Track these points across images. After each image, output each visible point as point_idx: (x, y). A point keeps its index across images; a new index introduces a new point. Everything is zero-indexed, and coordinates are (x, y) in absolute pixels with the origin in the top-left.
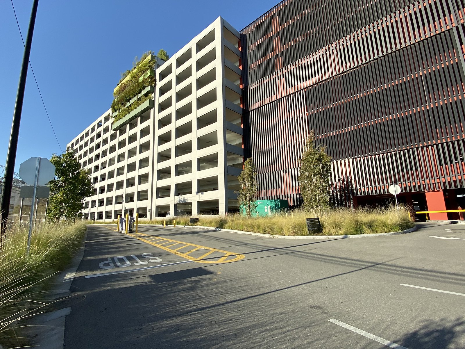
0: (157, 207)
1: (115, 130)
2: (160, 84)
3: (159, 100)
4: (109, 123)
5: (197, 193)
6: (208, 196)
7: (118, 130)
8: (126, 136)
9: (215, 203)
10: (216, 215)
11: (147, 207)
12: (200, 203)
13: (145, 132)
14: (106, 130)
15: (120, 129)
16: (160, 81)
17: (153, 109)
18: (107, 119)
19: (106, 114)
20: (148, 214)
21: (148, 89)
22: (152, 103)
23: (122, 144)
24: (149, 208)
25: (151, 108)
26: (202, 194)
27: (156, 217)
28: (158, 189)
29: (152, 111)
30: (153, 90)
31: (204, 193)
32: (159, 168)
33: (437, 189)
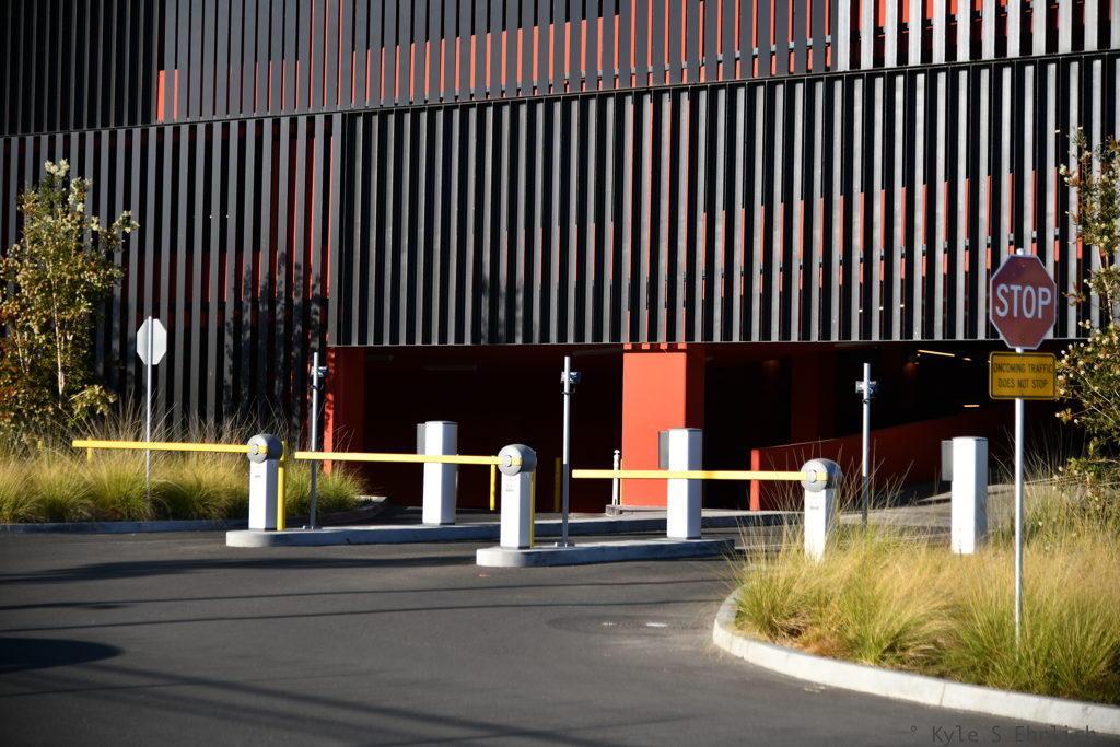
33: (671, 335)
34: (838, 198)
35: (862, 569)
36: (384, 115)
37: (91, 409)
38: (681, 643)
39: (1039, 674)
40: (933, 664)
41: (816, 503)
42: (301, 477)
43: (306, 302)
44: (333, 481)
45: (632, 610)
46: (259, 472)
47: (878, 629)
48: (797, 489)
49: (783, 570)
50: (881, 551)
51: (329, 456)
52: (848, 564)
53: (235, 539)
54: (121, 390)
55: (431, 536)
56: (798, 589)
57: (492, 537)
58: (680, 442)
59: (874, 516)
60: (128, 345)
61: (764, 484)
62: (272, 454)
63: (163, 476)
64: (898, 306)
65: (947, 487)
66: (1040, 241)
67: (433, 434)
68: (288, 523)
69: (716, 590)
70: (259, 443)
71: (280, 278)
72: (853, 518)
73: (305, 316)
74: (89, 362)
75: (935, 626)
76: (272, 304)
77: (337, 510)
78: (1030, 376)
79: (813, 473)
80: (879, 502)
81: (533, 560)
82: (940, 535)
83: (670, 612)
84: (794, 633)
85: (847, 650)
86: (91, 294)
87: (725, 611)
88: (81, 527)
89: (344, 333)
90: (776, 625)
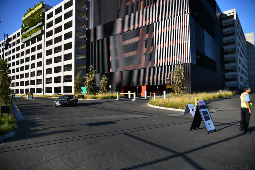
0: (46, 88)
1: (24, 43)
2: (47, 21)
3: (47, 30)
4: (20, 38)
5: (63, 82)
6: (68, 84)
7: (25, 43)
8: (30, 47)
9: (71, 87)
10: (71, 93)
11: (41, 88)
12: (64, 87)
13: (40, 47)
14: (18, 42)
15: (27, 42)
16: (47, 20)
17: (44, 35)
18: (18, 35)
19: (18, 32)
20: (42, 91)
21: (40, 24)
22: (43, 32)
23: (28, 52)
24: (42, 88)
25: (43, 34)
26: (65, 83)
27: (46, 93)
28: (47, 79)
29: (43, 36)
30: (43, 24)
31: (66, 82)
32: (47, 68)
33: (145, 85)
34: (156, 75)
35: (158, 100)
36: (125, 71)
37: (107, 91)
38: (146, 105)
39: (170, 107)
40: (163, 106)
41: (155, 96)
42: (120, 95)
43: (120, 83)
44: (123, 95)
45: (143, 103)
46: (118, 95)
47: (159, 104)
48: (153, 95)
49: (153, 100)
50: (159, 99)
51: (122, 94)
52: (157, 100)
53: (116, 99)
54: (108, 90)
55: (129, 99)
56: (154, 101)
57: (133, 99)
58: (145, 92)
59: (159, 96)
60: (109, 87)
61: (151, 94)
62: (118, 94)
63: (111, 95)
64: (160, 82)
65: (163, 94)
66: (169, 77)
67: (129, 92)
68: (120, 98)
69: (148, 102)
70: (118, 93)
71: (119, 82)
72: (157, 96)
73: (120, 84)
74: (106, 88)
75: (163, 104)
76: (118, 83)
77: (123, 97)
78: (168, 87)
79: (154, 94)
80: (159, 95)
81: (136, 100)
82: (163, 97)
83: (145, 103)
84: (153, 104)
85: (157, 105)
86: (106, 83)
87: (149, 103)
88: (106, 99)
89: (123, 85)
90: (152, 104)
